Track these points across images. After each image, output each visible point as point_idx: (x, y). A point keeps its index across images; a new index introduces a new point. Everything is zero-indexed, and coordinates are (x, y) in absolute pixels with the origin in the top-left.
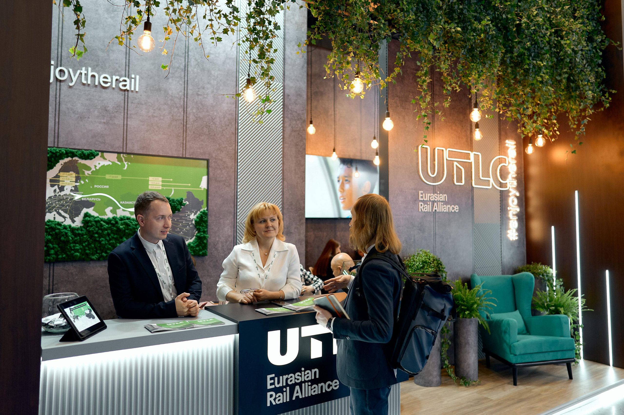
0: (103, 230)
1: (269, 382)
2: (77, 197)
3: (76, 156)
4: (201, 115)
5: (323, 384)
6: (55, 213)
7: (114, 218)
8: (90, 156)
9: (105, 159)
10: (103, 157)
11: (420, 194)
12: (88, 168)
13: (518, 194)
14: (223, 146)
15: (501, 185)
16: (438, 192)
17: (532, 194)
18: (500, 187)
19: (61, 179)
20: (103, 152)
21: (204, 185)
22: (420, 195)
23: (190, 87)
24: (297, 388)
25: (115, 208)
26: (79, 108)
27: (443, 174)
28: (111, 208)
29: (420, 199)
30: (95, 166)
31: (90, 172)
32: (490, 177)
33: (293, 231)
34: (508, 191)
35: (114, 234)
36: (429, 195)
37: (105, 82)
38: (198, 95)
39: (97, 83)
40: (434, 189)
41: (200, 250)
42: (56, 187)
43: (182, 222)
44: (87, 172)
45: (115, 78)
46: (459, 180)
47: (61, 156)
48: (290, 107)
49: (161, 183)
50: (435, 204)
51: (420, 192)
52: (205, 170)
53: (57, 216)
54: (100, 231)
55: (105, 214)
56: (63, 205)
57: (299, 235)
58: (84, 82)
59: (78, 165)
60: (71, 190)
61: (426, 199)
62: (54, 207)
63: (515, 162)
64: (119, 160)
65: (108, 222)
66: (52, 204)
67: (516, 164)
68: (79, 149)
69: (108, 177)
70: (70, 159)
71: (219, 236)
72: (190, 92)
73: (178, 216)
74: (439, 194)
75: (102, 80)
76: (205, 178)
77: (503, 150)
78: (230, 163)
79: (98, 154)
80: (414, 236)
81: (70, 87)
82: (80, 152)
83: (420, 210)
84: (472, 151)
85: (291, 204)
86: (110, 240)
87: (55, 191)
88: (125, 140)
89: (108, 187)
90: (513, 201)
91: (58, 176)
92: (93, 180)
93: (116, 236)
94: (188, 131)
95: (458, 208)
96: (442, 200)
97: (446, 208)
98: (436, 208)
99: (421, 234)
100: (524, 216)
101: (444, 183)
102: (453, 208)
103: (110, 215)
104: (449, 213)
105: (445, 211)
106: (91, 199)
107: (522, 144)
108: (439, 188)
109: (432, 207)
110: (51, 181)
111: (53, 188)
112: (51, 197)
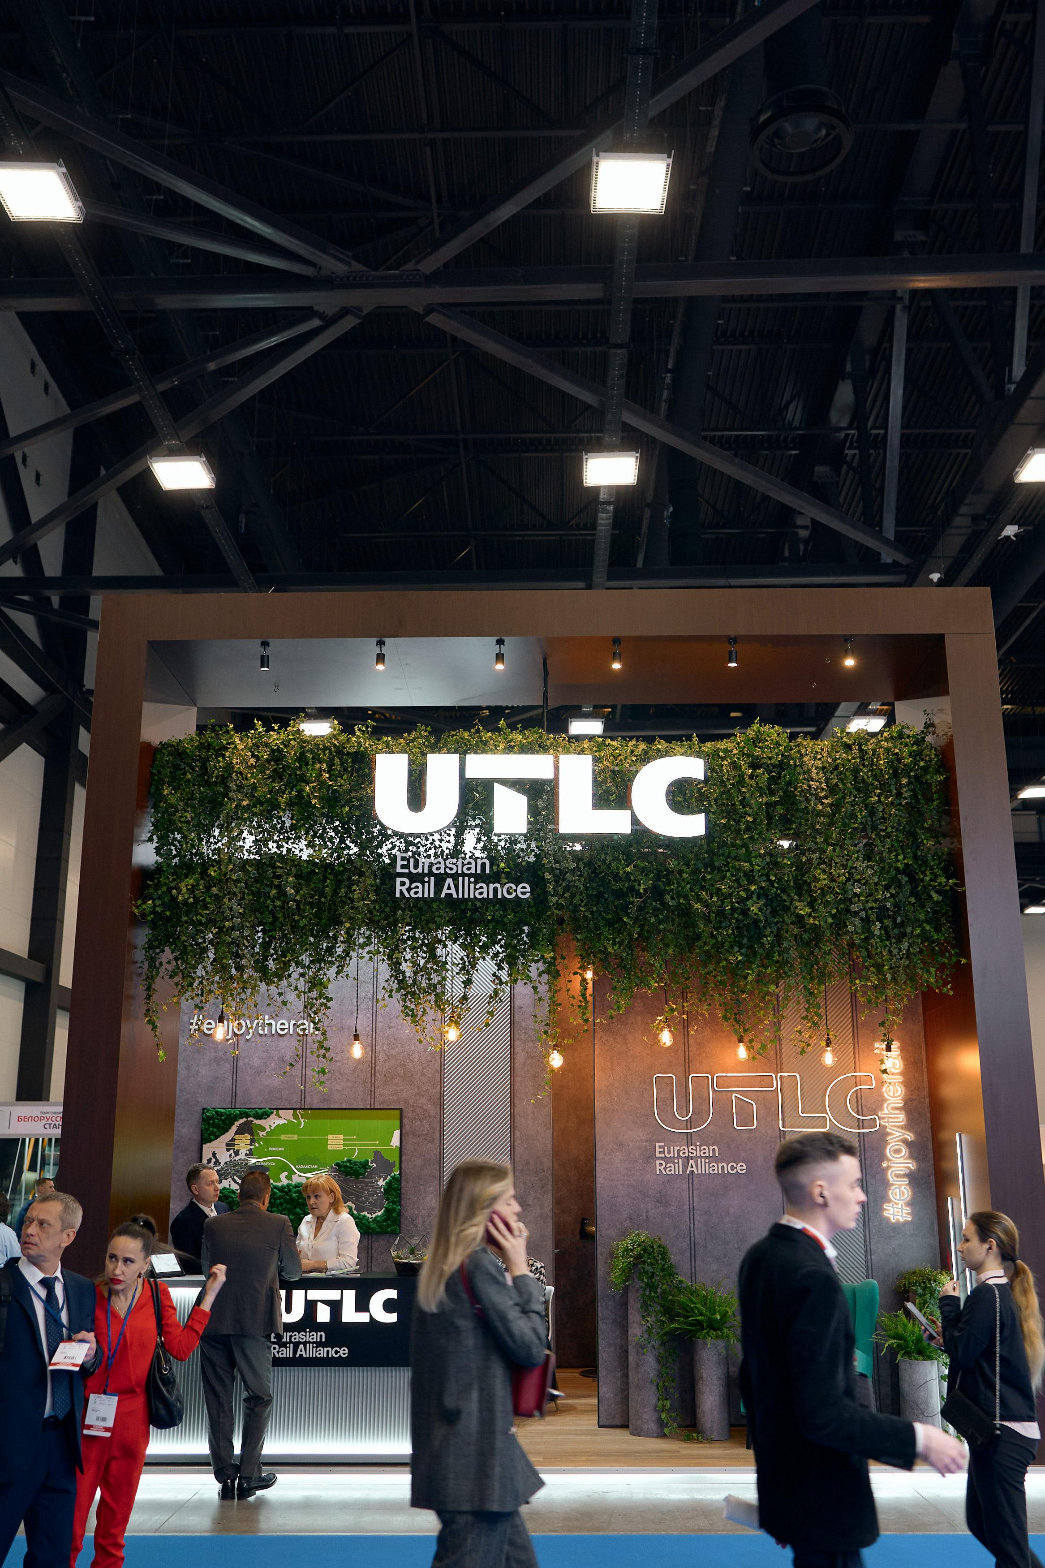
0: (275, 1199)
2: (253, 1161)
3: (250, 1116)
4: (394, 1052)
6: (231, 1179)
7: (288, 1185)
8: (264, 1115)
9: (280, 1117)
10: (278, 1115)
11: (657, 1148)
12: (263, 1129)
13: (910, 1138)
14: (424, 1089)
15: (858, 1123)
16: (698, 1144)
18: (856, 1127)
19: (236, 1142)
20: (278, 1109)
21: (395, 1141)
22: (658, 1150)
23: (380, 1019)
25: (291, 1173)
26: (256, 1062)
27: (708, 1115)
28: (286, 1173)
29: (658, 1155)
30: (270, 1126)
31: (264, 1133)
32: (825, 1113)
33: (530, 1203)
34: (885, 1133)
35: (288, 1204)
36: (677, 1148)
37: (282, 1029)
38: (390, 1027)
39: (273, 1032)
40: (689, 1140)
41: (389, 1226)
42: (232, 1151)
43: (368, 1190)
44: (261, 1134)
45: (293, 1022)
46: (746, 1122)
47: (235, 1118)
48: (523, 1024)
49: (342, 1142)
50: (692, 1162)
51: (657, 1145)
52: (398, 1122)
53: (232, 1183)
55: (280, 1180)
56: (238, 1171)
57: (541, 1209)
58: (261, 1032)
59: (252, 1126)
60: (246, 1154)
61: (672, 1155)
64: (295, 1116)
65: (281, 1189)
66: (227, 1170)
68: (254, 1109)
69: (283, 1137)
70: (245, 1119)
71: (418, 1208)
72: (379, 1025)
73: (363, 1182)
74: (701, 1146)
75: (279, 1027)
76: (397, 1133)
77: (864, 1061)
78: (433, 1110)
79: (272, 1113)
80: (647, 1211)
81: (248, 1040)
82: (254, 1112)
83: (658, 1173)
84: (777, 1073)
85: (528, 1163)
87: (231, 1155)
88: (303, 1093)
89: (283, 1149)
90: (898, 1151)
91: (233, 1139)
92: (267, 1142)
93: (288, 1206)
94: (377, 1075)
95: (745, 1167)
96: (707, 1155)
97: (716, 1168)
98: (694, 1169)
99: (661, 1208)
100: (932, 1178)
101: (711, 1128)
102: (733, 1168)
103: (285, 1182)
104: (723, 1175)
105: (716, 1172)
106: (265, 1164)
107: (923, 1045)
108: (700, 1136)
109: (685, 1167)
110: (227, 1145)
111: (229, 1153)
112: (226, 1163)
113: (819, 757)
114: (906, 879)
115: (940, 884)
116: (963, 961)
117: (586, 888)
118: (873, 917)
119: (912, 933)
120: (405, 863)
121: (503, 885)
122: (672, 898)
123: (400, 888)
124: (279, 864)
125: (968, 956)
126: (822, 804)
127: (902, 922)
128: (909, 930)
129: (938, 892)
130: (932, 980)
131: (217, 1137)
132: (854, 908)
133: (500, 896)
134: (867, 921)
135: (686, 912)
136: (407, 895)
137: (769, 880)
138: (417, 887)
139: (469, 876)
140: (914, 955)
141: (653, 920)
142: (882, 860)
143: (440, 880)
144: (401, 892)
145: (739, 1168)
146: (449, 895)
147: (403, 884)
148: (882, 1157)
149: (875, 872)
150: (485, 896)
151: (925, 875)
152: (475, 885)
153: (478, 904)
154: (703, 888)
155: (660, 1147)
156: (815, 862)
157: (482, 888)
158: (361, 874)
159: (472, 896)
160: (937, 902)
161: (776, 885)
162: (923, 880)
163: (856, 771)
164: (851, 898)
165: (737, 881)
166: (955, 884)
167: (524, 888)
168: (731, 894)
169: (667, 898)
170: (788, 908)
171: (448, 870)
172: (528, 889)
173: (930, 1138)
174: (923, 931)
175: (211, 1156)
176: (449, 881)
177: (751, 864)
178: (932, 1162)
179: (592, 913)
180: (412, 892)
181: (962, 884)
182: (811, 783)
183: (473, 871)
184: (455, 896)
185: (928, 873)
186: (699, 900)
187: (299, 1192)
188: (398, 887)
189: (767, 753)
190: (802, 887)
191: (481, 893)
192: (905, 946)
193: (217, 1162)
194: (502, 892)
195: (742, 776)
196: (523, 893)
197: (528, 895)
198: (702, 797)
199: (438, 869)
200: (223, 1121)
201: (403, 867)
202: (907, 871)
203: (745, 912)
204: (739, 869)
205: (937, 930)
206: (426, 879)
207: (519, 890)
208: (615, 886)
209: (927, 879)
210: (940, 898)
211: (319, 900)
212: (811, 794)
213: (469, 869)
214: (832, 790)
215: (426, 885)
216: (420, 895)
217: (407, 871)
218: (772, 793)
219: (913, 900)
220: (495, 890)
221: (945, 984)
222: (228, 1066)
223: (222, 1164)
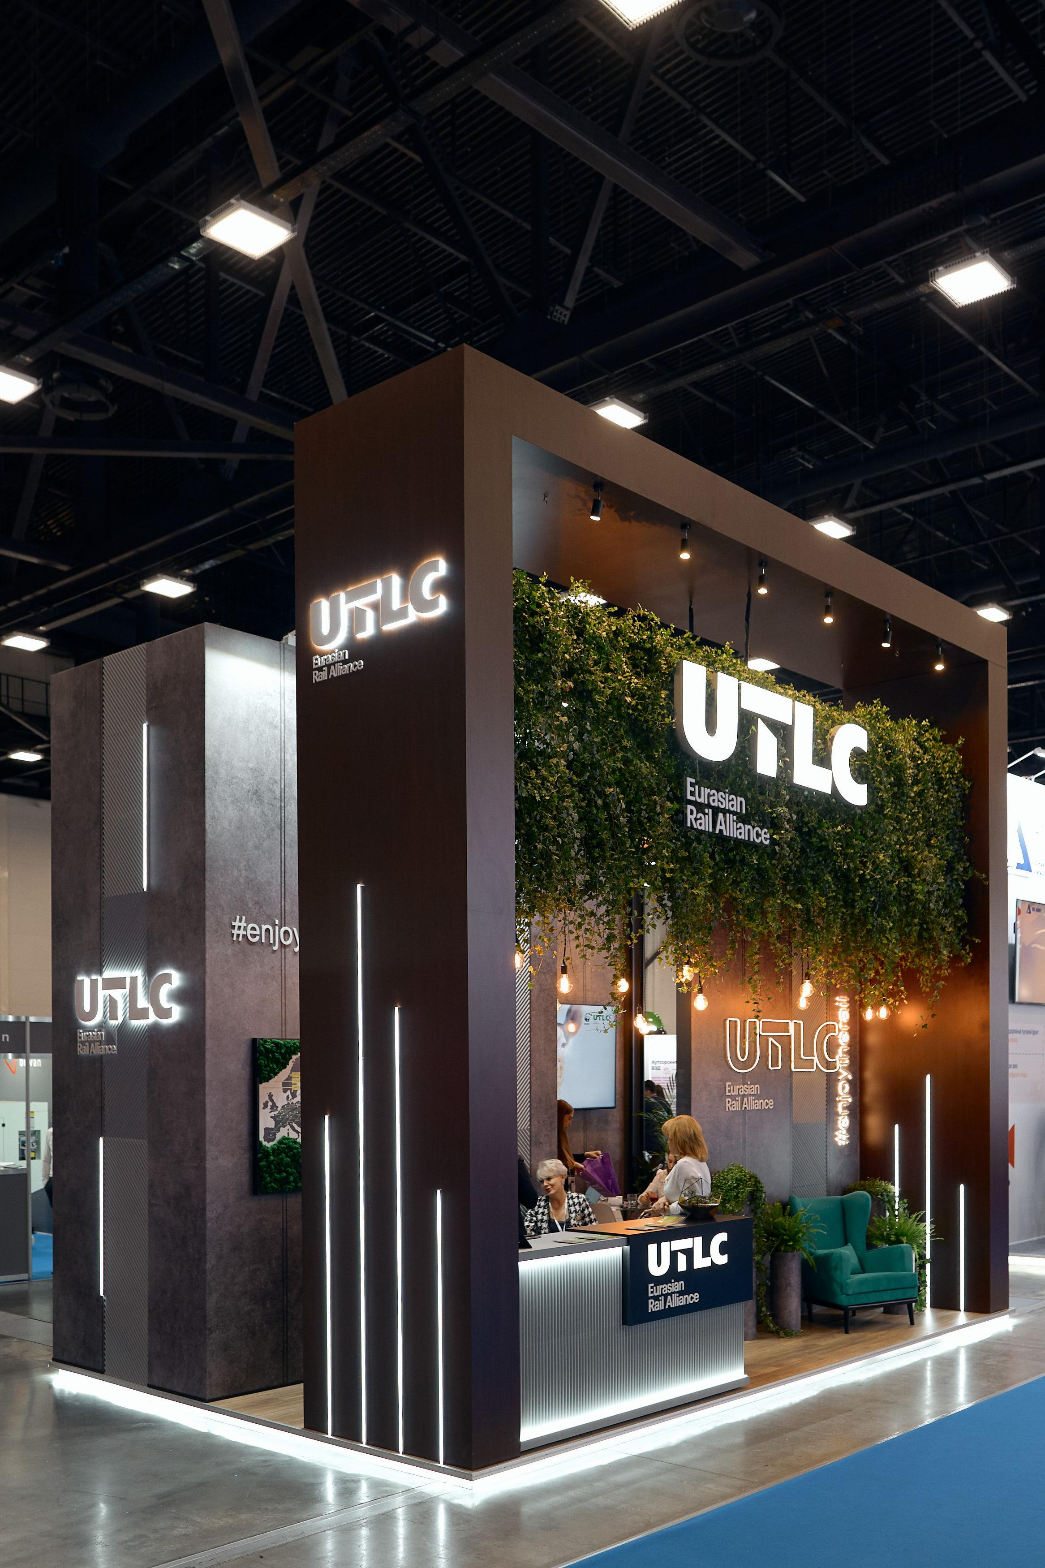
1: (650, 1290)
5: (687, 1296)
6: (288, 1127)
11: (727, 1086)
13: (850, 1077)
15: (828, 1065)
16: (748, 1083)
17: (869, 1074)
18: (827, 1068)
19: (293, 1081)
22: (728, 1089)
24: (669, 1297)
27: (756, 1056)
29: (728, 1093)
32: (813, 1056)
34: (838, 1073)
36: (738, 1087)
40: (743, 1079)
42: (288, 1092)
46: (775, 1063)
50: (745, 1099)
51: (728, 1084)
53: (291, 1131)
56: (295, 1116)
61: (734, 1094)
62: (288, 1119)
63: (847, 1028)
66: (285, 1115)
67: (848, 1031)
74: (750, 1085)
77: (831, 1011)
81: (296, 953)
83: (728, 1110)
84: (791, 1020)
87: (288, 1097)
90: (843, 1088)
91: (290, 1078)
95: (772, 1103)
96: (754, 1093)
97: (758, 1105)
98: (747, 1106)
100: (858, 1109)
101: (758, 1068)
102: (766, 1104)
104: (761, 1111)
105: (758, 1108)
108: (751, 1076)
109: (742, 1105)
110: (284, 1084)
111: (286, 1094)
112: (283, 1107)
131: (276, 1074)
148: (836, 1093)
173: (859, 1078)
175: (267, 1099)
193: (274, 1107)
200: (281, 1054)
222: (275, 986)
223: (279, 1109)
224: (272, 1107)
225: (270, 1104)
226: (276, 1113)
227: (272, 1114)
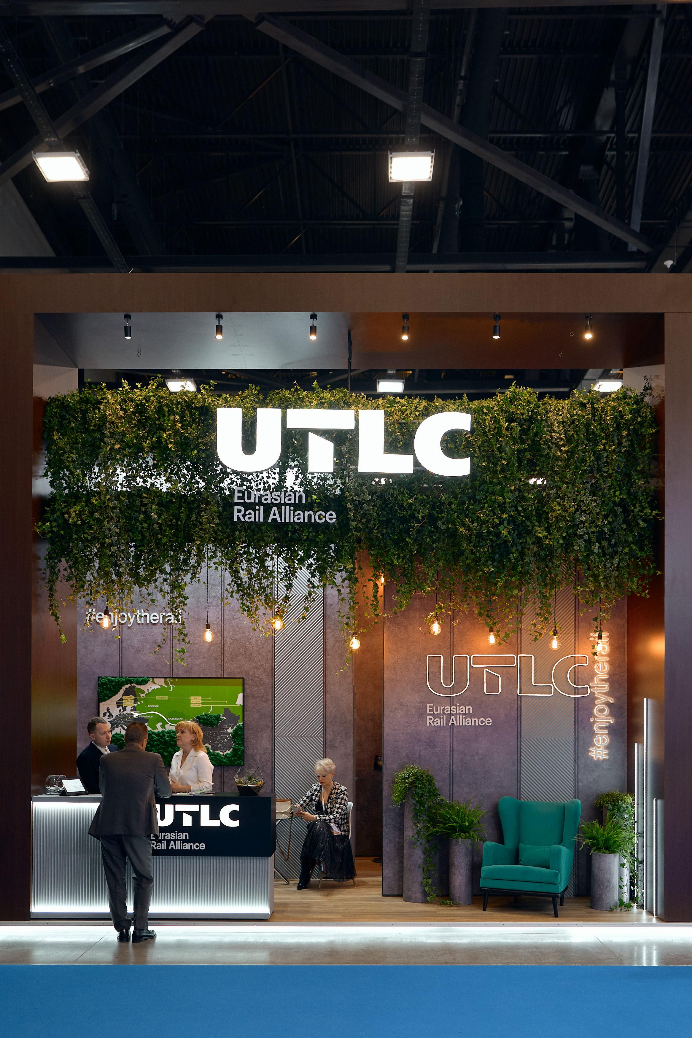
0: (154, 741)
2: (136, 715)
3: (133, 683)
4: (237, 637)
6: (120, 727)
7: (163, 732)
8: (144, 682)
9: (155, 683)
10: (153, 682)
12: (143, 692)
14: (260, 664)
15: (576, 691)
16: (458, 704)
18: (573, 693)
19: (124, 701)
20: (153, 678)
21: (240, 701)
22: (428, 709)
24: (172, 842)
25: (164, 723)
26: (136, 643)
27: (466, 684)
28: (161, 723)
29: (428, 712)
30: (148, 690)
31: (144, 695)
32: (551, 683)
33: (337, 745)
34: (593, 698)
35: (163, 745)
36: (442, 708)
38: (234, 619)
40: (451, 701)
41: (236, 760)
42: (121, 708)
43: (220, 735)
44: (142, 695)
46: (495, 689)
47: (123, 684)
48: (333, 617)
49: (201, 702)
50: (453, 717)
51: (428, 705)
52: (241, 688)
53: (122, 730)
54: (152, 742)
55: (156, 728)
57: (345, 749)
59: (135, 690)
60: (131, 710)
61: (439, 712)
62: (119, 723)
64: (166, 683)
65: (158, 734)
66: (118, 721)
68: (135, 677)
69: (158, 698)
70: (129, 685)
71: (257, 748)
72: (227, 617)
73: (217, 730)
74: (459, 706)
76: (240, 696)
77: (582, 646)
78: (267, 679)
79: (149, 680)
80: (420, 752)
82: (136, 680)
83: (428, 725)
84: (518, 654)
86: (160, 749)
87: (120, 710)
88: (171, 666)
89: (158, 706)
91: (121, 699)
92: (147, 701)
93: (163, 746)
94: (226, 653)
95: (491, 721)
96: (464, 712)
97: (470, 722)
98: (455, 722)
99: (430, 750)
100: (626, 729)
101: (468, 693)
102: (482, 722)
103: (160, 729)
104: (475, 727)
105: (470, 724)
106: (145, 717)
107: (626, 635)
108: (459, 699)
109: (448, 721)
110: (117, 703)
111: (119, 709)
112: (117, 716)
113: (561, 413)
114: (621, 510)
115: (646, 514)
116: (659, 573)
117: (378, 515)
118: (594, 539)
119: (622, 551)
120: (241, 495)
121: (315, 513)
122: (443, 524)
123: (238, 514)
124: (145, 495)
125: (662, 570)
126: (561, 451)
127: (616, 543)
128: (620, 549)
129: (644, 521)
130: (634, 587)
131: (109, 698)
132: (580, 532)
133: (313, 521)
134: (589, 542)
135: (453, 534)
136: (243, 520)
137: (517, 510)
138: (250, 514)
139: (290, 505)
140: (623, 568)
141: (428, 540)
142: (603, 495)
143: (268, 508)
144: (238, 517)
145: (486, 722)
146: (274, 520)
147: (239, 511)
148: (591, 715)
149: (598, 504)
150: (302, 521)
151: (635, 508)
152: (294, 512)
153: (297, 527)
154: (467, 516)
155: (430, 707)
156: (552, 497)
157: (299, 514)
158: (208, 503)
159: (292, 521)
160: (643, 528)
161: (522, 514)
162: (633, 511)
163: (588, 425)
164: (578, 525)
165: (493, 511)
166: (657, 514)
167: (331, 515)
168: (487, 521)
169: (440, 523)
170: (531, 532)
171: (273, 501)
172: (335, 516)
173: (626, 701)
174: (631, 550)
175: (106, 711)
176: (275, 509)
177: (504, 498)
178: (626, 718)
179: (382, 535)
180: (247, 517)
181: (663, 514)
182: (553, 434)
183: (292, 501)
184: (279, 521)
185: (637, 505)
186: (464, 525)
187: (171, 736)
188: (236, 514)
189: (520, 410)
190: (541, 516)
191: (299, 519)
192: (616, 561)
193: (110, 716)
194: (315, 518)
195: (500, 428)
196: (331, 519)
197: (334, 520)
198: (469, 444)
199: (266, 499)
200: (113, 686)
201: (239, 498)
202: (622, 504)
203: (498, 535)
204: (494, 502)
205: (641, 549)
206: (257, 508)
207: (328, 516)
208: (400, 514)
209: (637, 510)
210: (645, 525)
211: (177, 522)
212: (553, 443)
213: (290, 500)
214: (569, 440)
215: (257, 512)
216: (252, 520)
217: (242, 501)
218: (523, 442)
219: (624, 526)
220: (310, 516)
221: (644, 590)
222: (115, 647)
223: (114, 717)
224: (109, 716)
225: (108, 714)
226: (112, 719)
227: (109, 720)
